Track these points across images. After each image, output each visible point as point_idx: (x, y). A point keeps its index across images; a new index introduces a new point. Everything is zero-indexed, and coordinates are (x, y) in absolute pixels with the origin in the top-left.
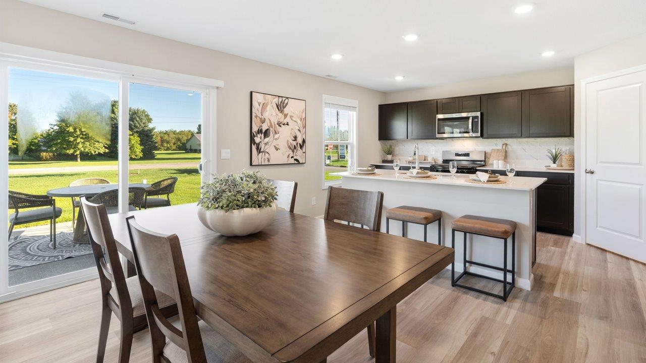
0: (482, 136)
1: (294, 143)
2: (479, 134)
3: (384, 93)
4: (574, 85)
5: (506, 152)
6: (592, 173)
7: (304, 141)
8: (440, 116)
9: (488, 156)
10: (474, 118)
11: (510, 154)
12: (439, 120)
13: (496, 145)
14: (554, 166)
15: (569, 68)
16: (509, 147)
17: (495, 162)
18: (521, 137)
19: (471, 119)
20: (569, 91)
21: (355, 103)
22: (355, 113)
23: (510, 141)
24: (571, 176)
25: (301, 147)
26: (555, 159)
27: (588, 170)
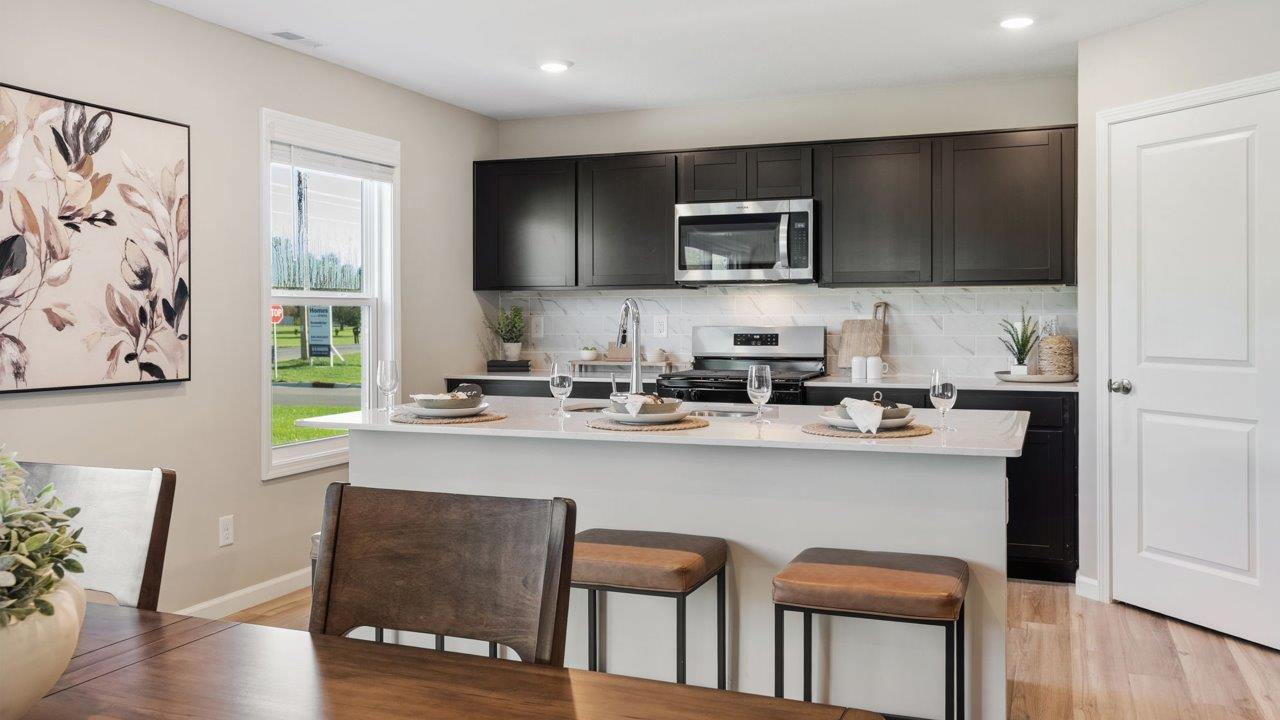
0: (817, 277)
1: (141, 299)
2: (806, 273)
3: (494, 123)
4: (1075, 127)
5: (886, 329)
6: (1127, 390)
7: (183, 291)
8: (683, 210)
9: (834, 343)
10: (794, 217)
11: (898, 337)
12: (684, 221)
13: (857, 307)
14: (1020, 371)
15: (1065, 76)
16: (892, 312)
17: (856, 362)
18: (931, 281)
19: (784, 220)
20: (1064, 141)
21: (389, 150)
22: (387, 189)
23: (897, 295)
24: (1072, 399)
25: (171, 314)
26: (1022, 351)
27: (1117, 380)
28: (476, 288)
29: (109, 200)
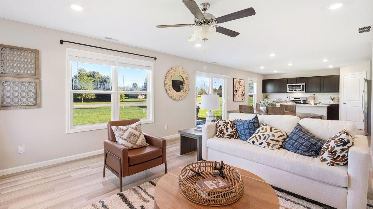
0: (305, 92)
1: (242, 94)
2: (304, 91)
4: (339, 75)
5: (314, 97)
6: (345, 104)
7: (244, 94)
8: (288, 85)
9: (307, 99)
10: (303, 85)
11: (316, 98)
12: (288, 86)
13: (310, 95)
14: (333, 102)
15: (338, 69)
16: (315, 95)
17: (310, 101)
18: (320, 92)
19: (301, 86)
20: (338, 77)
21: (257, 80)
22: (256, 83)
23: (315, 94)
24: (338, 105)
25: (244, 95)
26: (333, 100)
27: (344, 103)
28: (263, 93)
29: (241, 87)
